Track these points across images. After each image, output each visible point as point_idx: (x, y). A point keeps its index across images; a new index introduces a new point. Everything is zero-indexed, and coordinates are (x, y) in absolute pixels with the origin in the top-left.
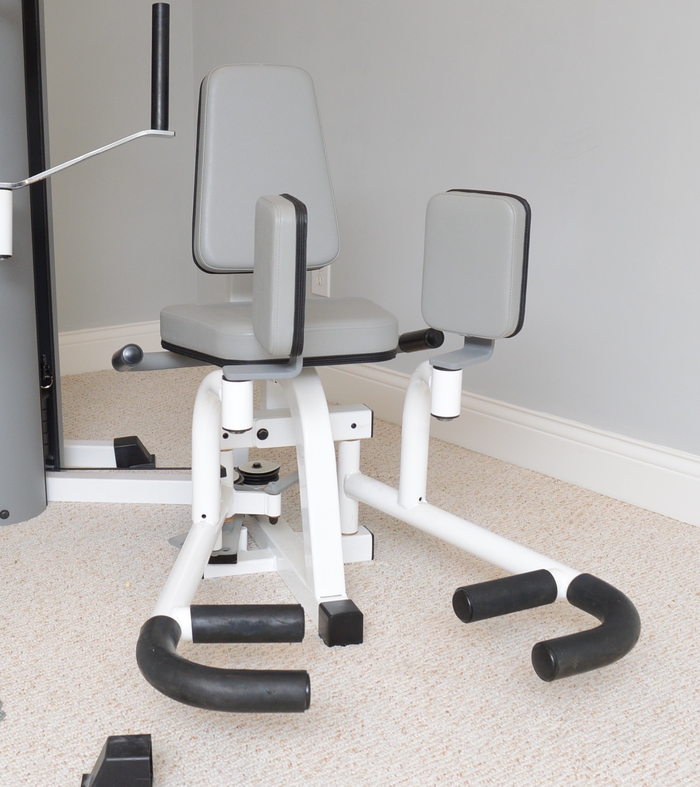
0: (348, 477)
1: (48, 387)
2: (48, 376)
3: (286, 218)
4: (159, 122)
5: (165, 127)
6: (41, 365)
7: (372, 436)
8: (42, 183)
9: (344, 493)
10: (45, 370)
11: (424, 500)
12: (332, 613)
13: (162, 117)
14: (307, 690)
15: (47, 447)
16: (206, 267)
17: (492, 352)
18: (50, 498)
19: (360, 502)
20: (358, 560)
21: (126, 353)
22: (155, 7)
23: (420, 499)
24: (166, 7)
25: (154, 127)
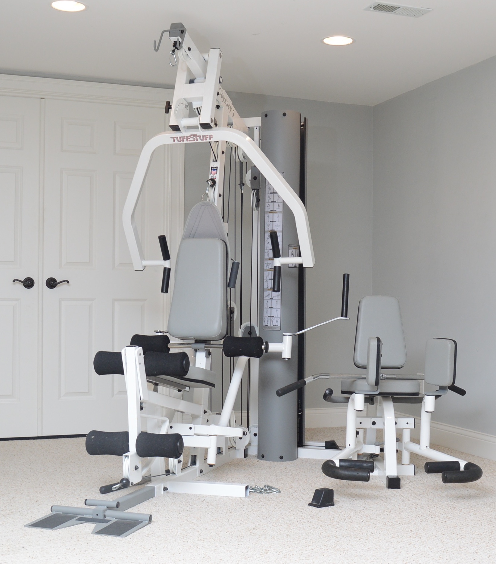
0: (405, 442)
1: (300, 413)
2: (301, 409)
3: (374, 343)
4: (344, 315)
5: (346, 316)
6: (298, 404)
7: (414, 428)
8: (302, 335)
9: (404, 449)
10: (300, 406)
11: (428, 447)
12: (390, 477)
13: (345, 312)
14: (369, 475)
15: (298, 429)
16: (358, 366)
17: (447, 392)
18: (298, 457)
19: (410, 452)
20: (409, 475)
21: (327, 392)
22: (344, 275)
23: (427, 447)
24: (348, 275)
25: (342, 316)
